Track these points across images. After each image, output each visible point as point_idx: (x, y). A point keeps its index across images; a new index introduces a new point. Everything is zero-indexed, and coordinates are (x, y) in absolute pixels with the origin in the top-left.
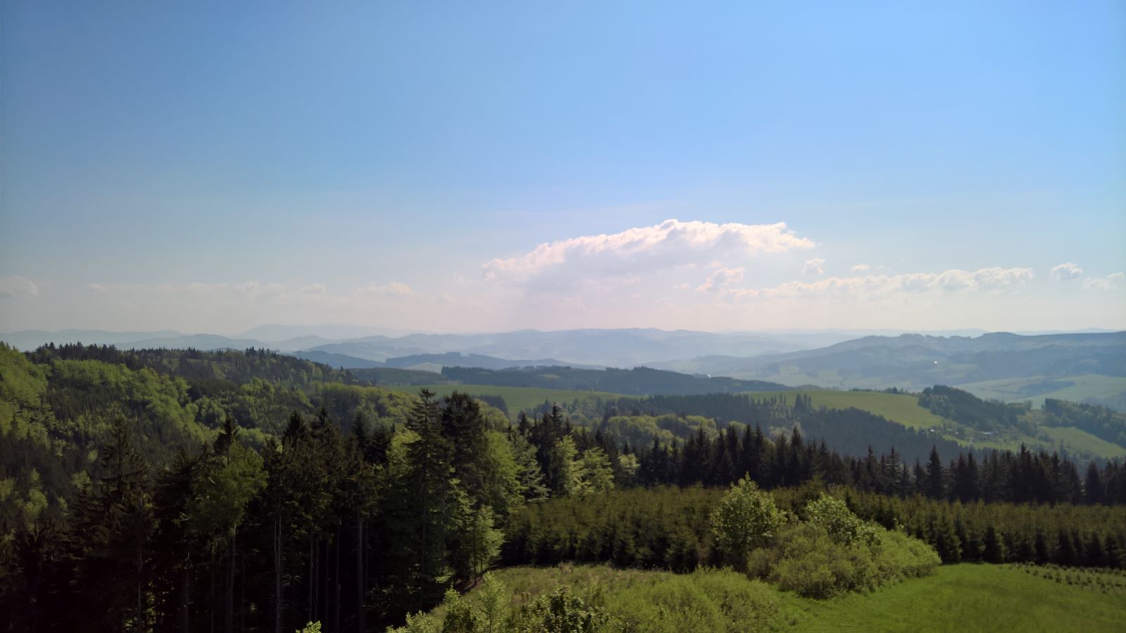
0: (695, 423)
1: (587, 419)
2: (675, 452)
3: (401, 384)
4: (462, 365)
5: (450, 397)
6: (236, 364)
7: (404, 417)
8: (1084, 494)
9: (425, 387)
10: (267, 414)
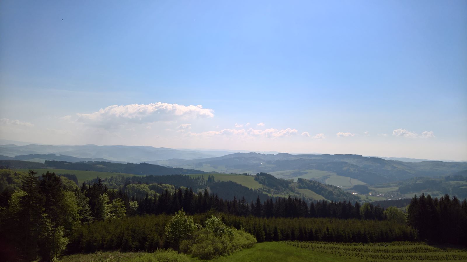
0: (166, 187)
8: (310, 214)
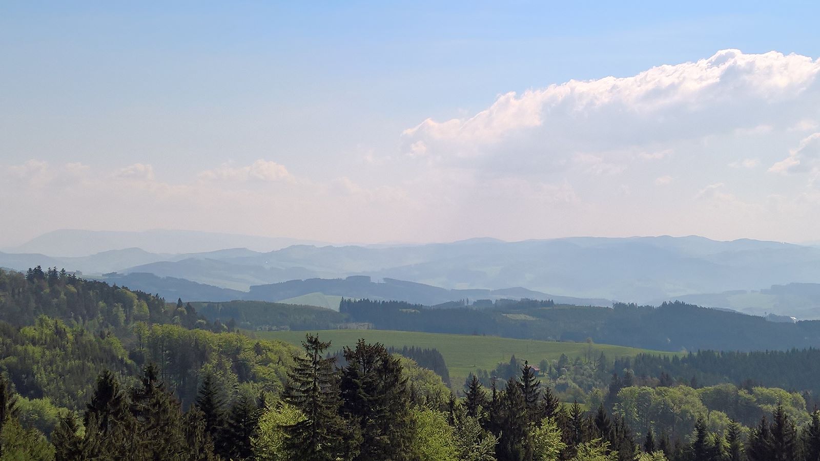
0: (770, 400)
1: (582, 391)
2: (734, 449)
3: (274, 328)
4: (372, 298)
5: (354, 349)
7: (280, 383)
9: (313, 333)
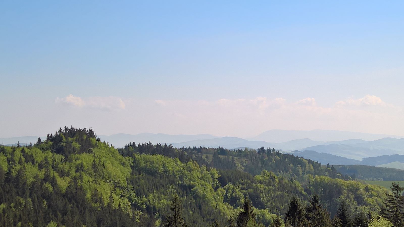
6: (251, 160)
7: (378, 207)
9: (396, 182)
10: (273, 199)
